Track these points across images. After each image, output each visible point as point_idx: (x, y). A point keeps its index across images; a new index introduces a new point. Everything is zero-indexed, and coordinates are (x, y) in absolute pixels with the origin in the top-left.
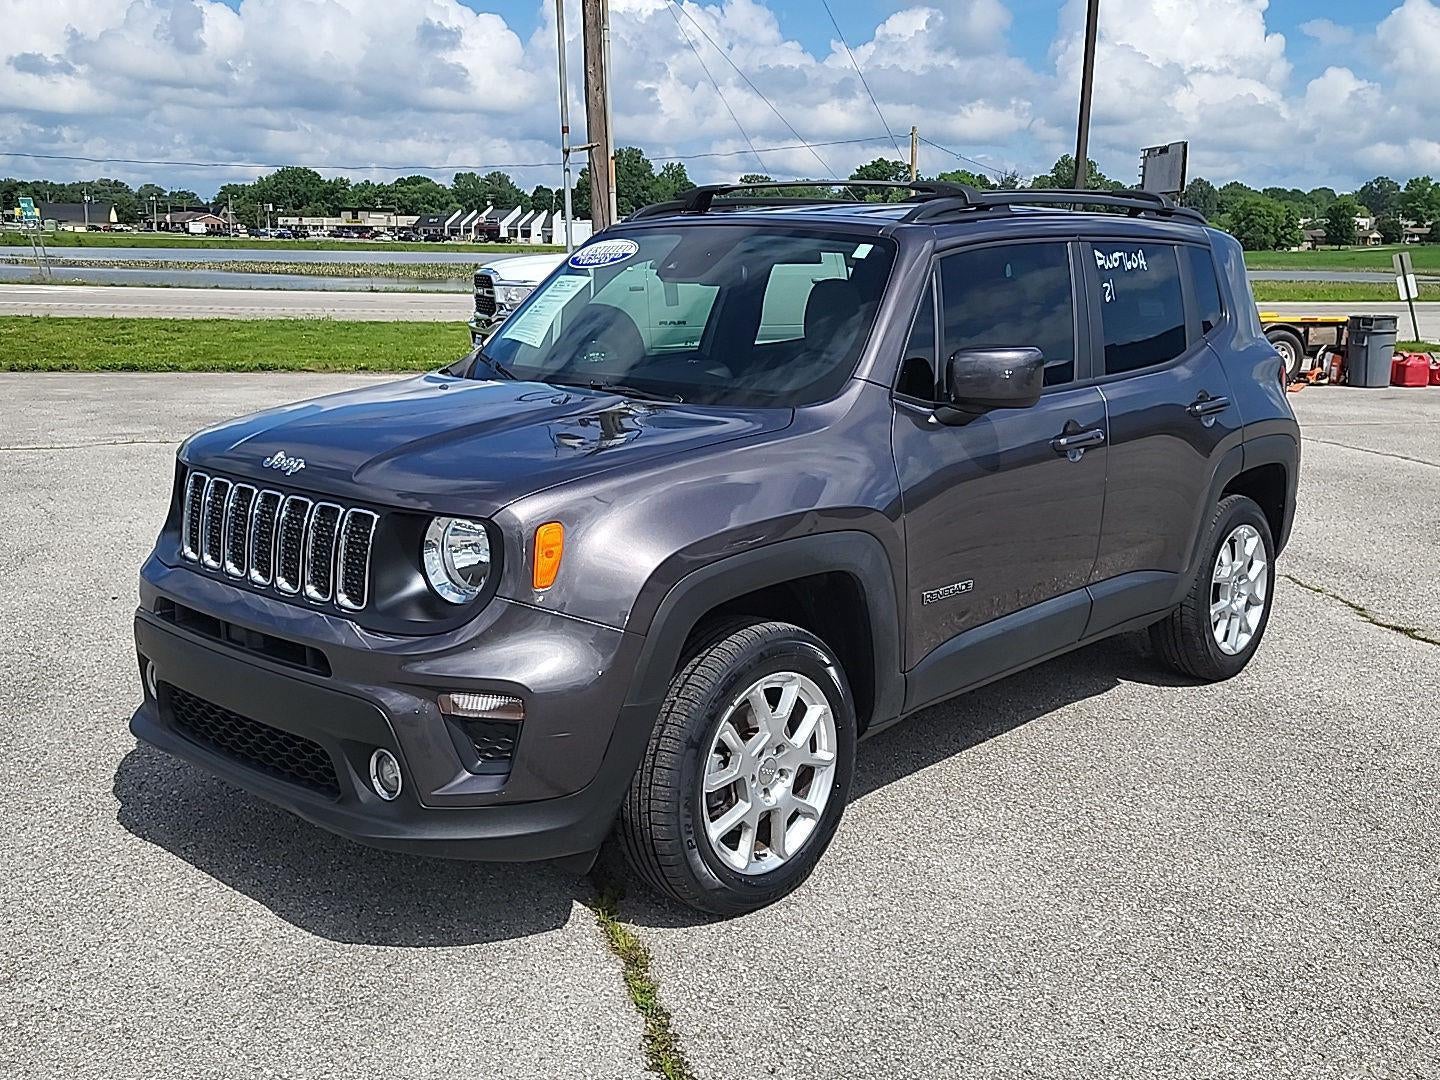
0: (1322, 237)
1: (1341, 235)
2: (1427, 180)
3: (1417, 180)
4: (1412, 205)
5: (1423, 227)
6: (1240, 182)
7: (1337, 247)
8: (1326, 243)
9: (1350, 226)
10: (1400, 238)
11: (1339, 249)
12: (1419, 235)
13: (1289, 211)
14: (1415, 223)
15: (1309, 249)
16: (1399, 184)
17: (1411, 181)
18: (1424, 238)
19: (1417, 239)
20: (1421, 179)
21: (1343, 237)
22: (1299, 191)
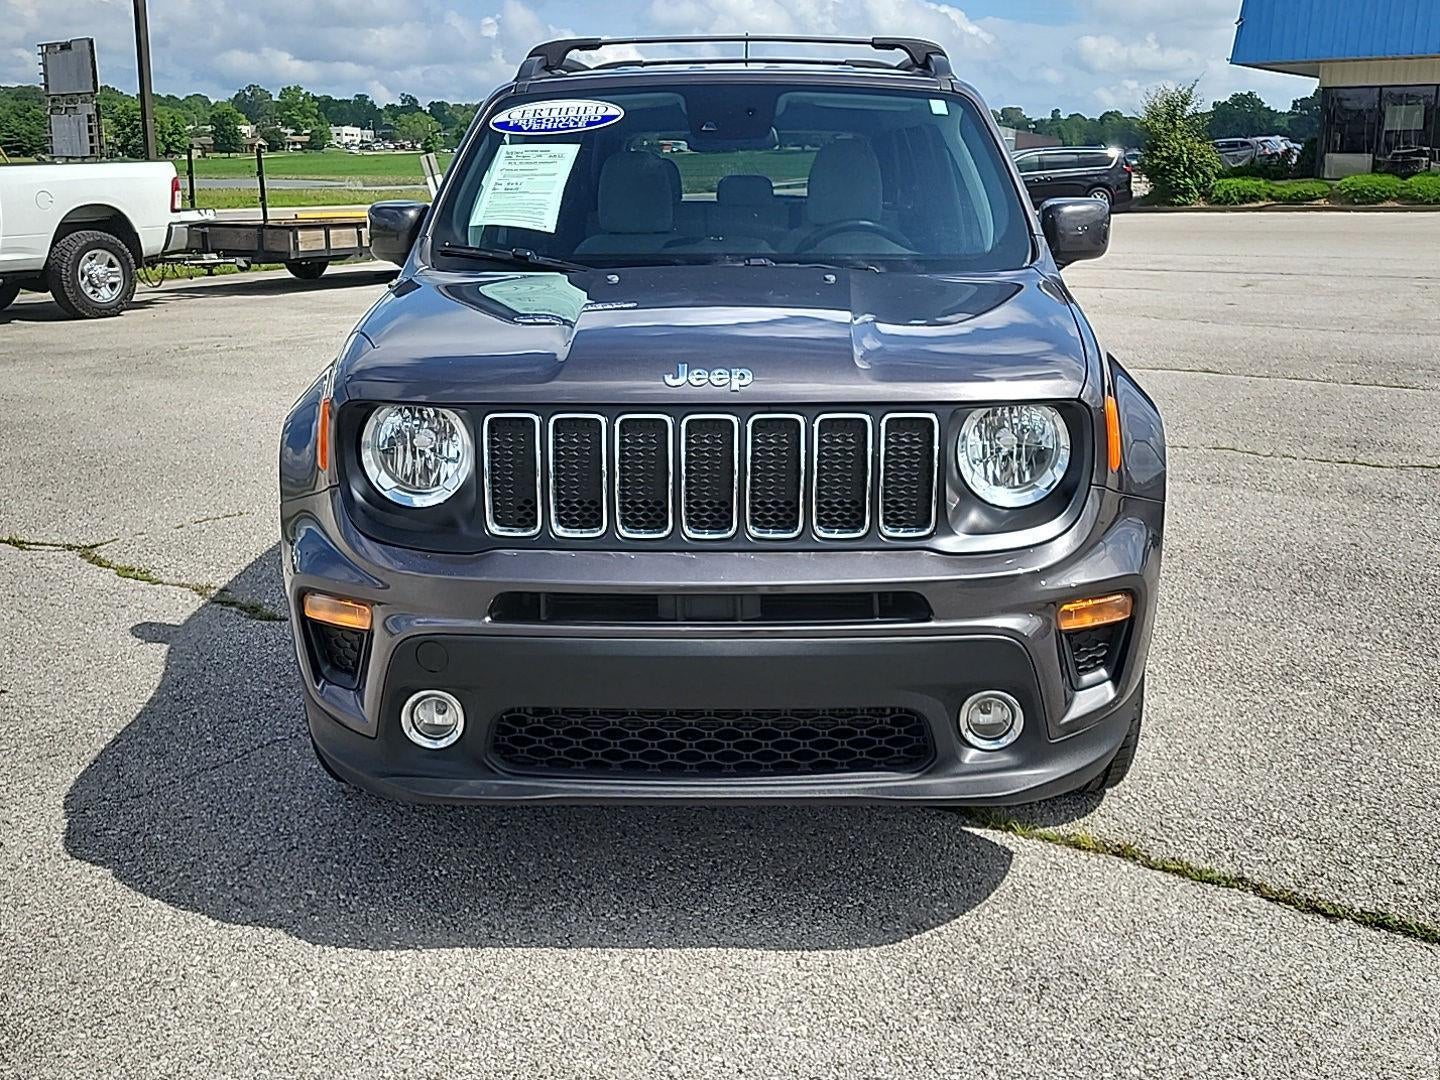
0: (210, 145)
1: (229, 142)
2: (298, 89)
3: (289, 88)
4: (288, 113)
5: (300, 135)
6: (111, 87)
7: (226, 155)
8: (216, 151)
9: (237, 134)
10: (283, 145)
11: (229, 157)
12: (300, 143)
13: (173, 117)
14: (293, 131)
15: (199, 157)
16: (271, 93)
17: (283, 89)
18: (306, 146)
19: (299, 146)
20: (292, 88)
21: (231, 144)
22: (174, 97)
